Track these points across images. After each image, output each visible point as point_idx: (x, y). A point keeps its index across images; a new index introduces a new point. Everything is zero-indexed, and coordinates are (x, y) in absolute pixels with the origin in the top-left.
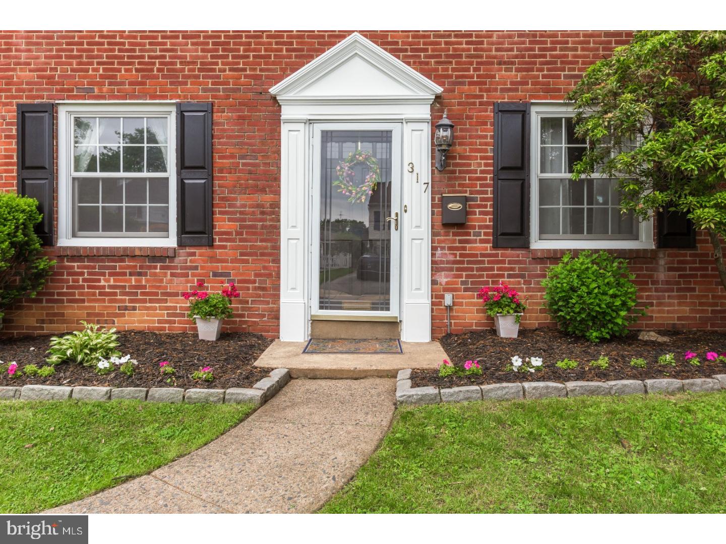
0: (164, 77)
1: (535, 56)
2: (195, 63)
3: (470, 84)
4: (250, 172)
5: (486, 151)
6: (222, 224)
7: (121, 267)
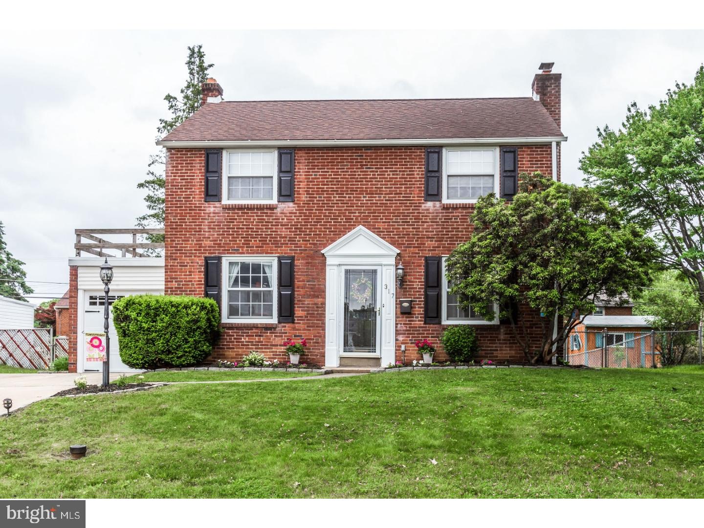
0: (272, 244)
1: (444, 235)
2: (286, 237)
3: (414, 247)
4: (312, 288)
5: (421, 279)
6: (299, 312)
7: (251, 333)
